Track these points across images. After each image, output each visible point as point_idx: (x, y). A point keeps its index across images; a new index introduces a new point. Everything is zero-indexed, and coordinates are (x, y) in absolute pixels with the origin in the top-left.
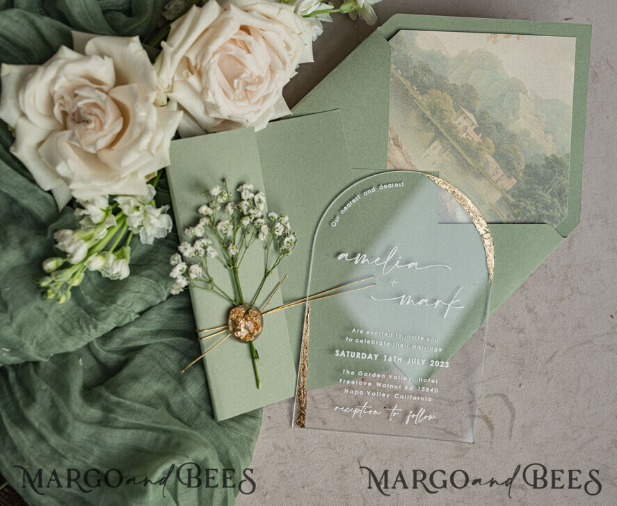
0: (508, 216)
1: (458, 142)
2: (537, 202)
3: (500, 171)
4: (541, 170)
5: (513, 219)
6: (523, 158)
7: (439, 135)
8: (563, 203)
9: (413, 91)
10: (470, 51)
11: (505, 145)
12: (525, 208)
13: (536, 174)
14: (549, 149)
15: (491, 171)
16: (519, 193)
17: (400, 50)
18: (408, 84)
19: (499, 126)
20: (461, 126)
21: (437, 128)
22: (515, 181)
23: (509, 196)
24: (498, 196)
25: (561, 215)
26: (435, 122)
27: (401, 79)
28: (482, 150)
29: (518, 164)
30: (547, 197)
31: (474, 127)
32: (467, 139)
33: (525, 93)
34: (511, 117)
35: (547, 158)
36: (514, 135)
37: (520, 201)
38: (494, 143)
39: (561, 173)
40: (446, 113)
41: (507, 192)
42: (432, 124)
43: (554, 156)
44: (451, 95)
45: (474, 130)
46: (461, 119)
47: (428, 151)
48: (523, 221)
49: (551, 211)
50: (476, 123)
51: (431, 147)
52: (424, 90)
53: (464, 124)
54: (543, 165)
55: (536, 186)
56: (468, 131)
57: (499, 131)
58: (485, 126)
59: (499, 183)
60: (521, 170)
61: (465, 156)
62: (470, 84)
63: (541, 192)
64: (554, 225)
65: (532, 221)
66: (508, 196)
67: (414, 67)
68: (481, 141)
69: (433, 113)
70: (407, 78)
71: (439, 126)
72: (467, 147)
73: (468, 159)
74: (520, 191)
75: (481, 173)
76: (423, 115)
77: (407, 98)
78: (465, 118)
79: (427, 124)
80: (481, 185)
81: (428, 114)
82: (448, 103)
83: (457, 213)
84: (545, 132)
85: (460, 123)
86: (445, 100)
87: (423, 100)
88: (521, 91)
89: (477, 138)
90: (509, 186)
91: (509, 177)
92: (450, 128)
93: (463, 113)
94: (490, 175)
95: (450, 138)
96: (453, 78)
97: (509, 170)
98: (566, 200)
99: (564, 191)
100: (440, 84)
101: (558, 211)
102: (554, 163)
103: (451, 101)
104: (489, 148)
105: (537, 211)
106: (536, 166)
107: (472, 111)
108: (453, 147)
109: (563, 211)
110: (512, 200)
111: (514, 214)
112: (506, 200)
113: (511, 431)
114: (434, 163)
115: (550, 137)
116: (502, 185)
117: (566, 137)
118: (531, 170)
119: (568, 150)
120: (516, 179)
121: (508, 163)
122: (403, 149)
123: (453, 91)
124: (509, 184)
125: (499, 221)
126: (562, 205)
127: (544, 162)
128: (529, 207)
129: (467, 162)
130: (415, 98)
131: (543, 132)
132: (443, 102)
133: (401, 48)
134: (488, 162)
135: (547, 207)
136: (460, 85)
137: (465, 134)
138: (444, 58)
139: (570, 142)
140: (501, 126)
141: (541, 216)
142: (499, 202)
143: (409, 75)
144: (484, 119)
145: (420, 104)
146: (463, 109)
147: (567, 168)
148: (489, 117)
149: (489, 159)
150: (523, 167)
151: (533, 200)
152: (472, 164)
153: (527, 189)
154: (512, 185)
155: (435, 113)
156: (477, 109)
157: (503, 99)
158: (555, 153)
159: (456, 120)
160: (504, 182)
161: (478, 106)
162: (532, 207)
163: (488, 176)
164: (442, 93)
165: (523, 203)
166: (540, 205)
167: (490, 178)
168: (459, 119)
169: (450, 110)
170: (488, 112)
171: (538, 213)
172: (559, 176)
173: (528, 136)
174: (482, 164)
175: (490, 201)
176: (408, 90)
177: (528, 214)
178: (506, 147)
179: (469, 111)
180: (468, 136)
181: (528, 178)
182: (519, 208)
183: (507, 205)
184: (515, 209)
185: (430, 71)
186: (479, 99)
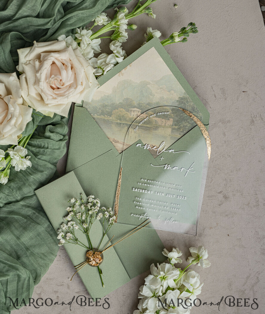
0: (180, 134)
3: (164, 120)
5: (183, 134)
9: (106, 118)
10: (116, 86)
12: (184, 126)
13: (178, 110)
14: (176, 96)
15: (160, 123)
16: (177, 122)
17: (90, 107)
18: (102, 117)
21: (126, 124)
22: (172, 119)
23: (174, 127)
24: (170, 130)
25: (200, 117)
26: (123, 122)
27: (98, 117)
29: (168, 111)
32: (141, 119)
33: (149, 84)
34: (151, 97)
35: (177, 101)
36: (157, 103)
37: (180, 125)
39: (187, 102)
40: (125, 116)
41: (172, 126)
42: (123, 124)
43: (180, 98)
44: (122, 108)
45: (141, 113)
46: (132, 113)
47: (130, 135)
48: (187, 131)
50: (139, 110)
51: (130, 132)
52: (110, 114)
54: (178, 105)
55: (181, 114)
57: (151, 106)
58: (143, 108)
59: (166, 125)
60: (171, 113)
61: (145, 125)
62: (125, 98)
65: (190, 129)
67: (100, 109)
68: (147, 115)
69: (120, 120)
70: (100, 115)
71: (126, 122)
74: (177, 121)
75: (157, 127)
76: (117, 123)
77: (106, 122)
78: (134, 112)
79: (121, 125)
80: (160, 131)
81: (119, 121)
82: (123, 112)
84: (169, 92)
85: (134, 115)
86: (121, 111)
87: (113, 118)
88: (147, 85)
89: (144, 115)
90: (172, 123)
91: (169, 120)
92: (131, 120)
93: (131, 111)
94: (161, 125)
96: (118, 100)
97: (167, 117)
98: (198, 110)
99: (195, 108)
100: (115, 107)
102: (182, 101)
103: (124, 110)
104: (152, 115)
106: (176, 107)
107: (135, 107)
110: (177, 127)
111: (181, 132)
112: (174, 129)
114: (136, 137)
115: (172, 92)
117: (179, 87)
118: (175, 110)
119: (184, 91)
120: (172, 118)
122: (120, 141)
123: (121, 106)
124: (170, 122)
125: (178, 139)
126: (197, 113)
129: (148, 127)
130: (109, 120)
131: (168, 93)
132: (121, 113)
133: (90, 106)
134: (156, 121)
136: (122, 101)
138: (108, 96)
139: (182, 87)
140: (150, 103)
141: (192, 124)
142: (172, 132)
143: (100, 113)
144: (141, 106)
145: (113, 120)
146: (130, 109)
147: (188, 98)
148: (143, 104)
149: (155, 119)
150: (171, 111)
151: (185, 121)
152: (150, 126)
153: (179, 118)
154: (172, 121)
155: (121, 119)
156: (136, 104)
157: (143, 93)
158: (179, 96)
159: (131, 115)
160: (168, 123)
161: (135, 103)
162: (186, 123)
163: (160, 126)
164: (118, 109)
165: (182, 125)
166: (189, 120)
167: (161, 126)
168: (132, 114)
169: (126, 113)
170: (141, 102)
171: (191, 124)
172: (188, 103)
173: (163, 99)
174: (154, 123)
175: (169, 134)
176: (104, 119)
177: (187, 127)
178: (158, 110)
179: (133, 108)
180: (140, 117)
181: (176, 114)
182: (182, 128)
183: (176, 131)
184: (180, 129)
185: (107, 105)
186: (134, 101)
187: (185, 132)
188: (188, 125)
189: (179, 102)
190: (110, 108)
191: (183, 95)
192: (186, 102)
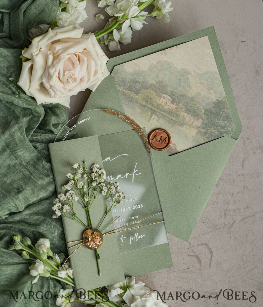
0: (204, 139)
1: (164, 112)
2: (217, 127)
3: (192, 118)
4: (213, 110)
5: (207, 140)
6: (201, 107)
7: (153, 112)
8: (230, 122)
9: (132, 95)
10: (154, 64)
11: (190, 104)
12: (211, 132)
13: (211, 113)
14: (214, 97)
15: (187, 120)
16: (206, 126)
17: (119, 77)
18: (128, 92)
19: (183, 96)
20: (163, 103)
21: (151, 109)
22: (201, 120)
25: (232, 129)
26: (149, 106)
27: (124, 91)
28: (178, 111)
29: (200, 111)
30: (221, 122)
31: (170, 101)
32: (169, 108)
33: (191, 74)
34: (188, 89)
35: (214, 102)
36: (192, 98)
37: (208, 130)
38: (184, 105)
39: (224, 107)
40: (153, 99)
41: (199, 128)
42: (148, 108)
43: (217, 100)
44: (153, 89)
45: (171, 103)
46: (162, 100)
47: (151, 122)
48: (212, 139)
49: (226, 128)
50: (170, 99)
51: (152, 119)
52: (137, 92)
53: (165, 101)
54: (213, 107)
55: (213, 119)
56: (168, 104)
57: (184, 99)
58: (175, 98)
59: (194, 124)
60: (202, 114)
61: (171, 117)
62: (160, 80)
63: (217, 121)
64: (229, 135)
65: (217, 137)
66: (200, 129)
67: (129, 82)
68: (176, 107)
69: (147, 102)
70: (126, 89)
71: (152, 107)
72: (170, 112)
73: (173, 118)
74: (206, 124)
75: (183, 123)
76: (142, 105)
77: (131, 100)
78: (164, 98)
79: (146, 109)
80: (184, 129)
81: (144, 103)
82: (152, 94)
83: (177, 148)
84: (209, 90)
85: (162, 102)
86: (150, 93)
87: (139, 97)
88: (188, 74)
89: (174, 106)
90: (199, 125)
91: (198, 120)
92: (158, 106)
93: (162, 96)
94: (188, 122)
95: (160, 112)
96: (151, 80)
97: (196, 116)
98: (232, 120)
99: (229, 116)
100: (145, 86)
101: (230, 127)
102: (219, 104)
103: (153, 92)
104: (182, 109)
105: (218, 131)
106: (210, 109)
107: (167, 94)
108: (163, 115)
109: (232, 126)
110: (203, 131)
111: (208, 138)
112: (200, 131)
113: (210, 264)
115: (212, 91)
117: (220, 88)
118: (208, 112)
119: (224, 94)
120: (201, 119)
121: (195, 113)
123: (153, 87)
124: (199, 123)
126: (230, 123)
127: (214, 105)
128: (213, 131)
129: (173, 120)
130: (134, 98)
131: (207, 90)
132: (150, 95)
133: (119, 75)
134: (184, 116)
135: (223, 128)
136: (155, 83)
137: (167, 106)
138: (142, 72)
139: (224, 90)
140: (184, 95)
141: (221, 133)
142: (197, 134)
143: (128, 87)
144: (174, 95)
145: (138, 100)
146: (161, 94)
147: (227, 104)
148: (176, 93)
149: (184, 115)
150: (203, 112)
151: (214, 127)
152: (176, 120)
153: (209, 122)
154: (201, 123)
156: (169, 91)
157: (180, 81)
158: (218, 98)
159: (160, 101)
160: (196, 123)
161: (169, 90)
162: (215, 130)
164: (148, 90)
165: (210, 130)
166: (219, 128)
167: (188, 124)
168: (161, 100)
169: (155, 97)
170: (175, 91)
171: (219, 132)
172: (224, 109)
173: (200, 95)
174: (181, 118)
175: (192, 136)
176: (129, 95)
177: (214, 135)
178: (191, 105)
179: (165, 94)
180: (169, 107)
181: (208, 116)
182: (208, 133)
183: (201, 134)
184: (206, 134)
185: (137, 81)
186: (168, 86)
187: (210, 139)
189: (215, 105)
191: (222, 99)
192: (222, 107)
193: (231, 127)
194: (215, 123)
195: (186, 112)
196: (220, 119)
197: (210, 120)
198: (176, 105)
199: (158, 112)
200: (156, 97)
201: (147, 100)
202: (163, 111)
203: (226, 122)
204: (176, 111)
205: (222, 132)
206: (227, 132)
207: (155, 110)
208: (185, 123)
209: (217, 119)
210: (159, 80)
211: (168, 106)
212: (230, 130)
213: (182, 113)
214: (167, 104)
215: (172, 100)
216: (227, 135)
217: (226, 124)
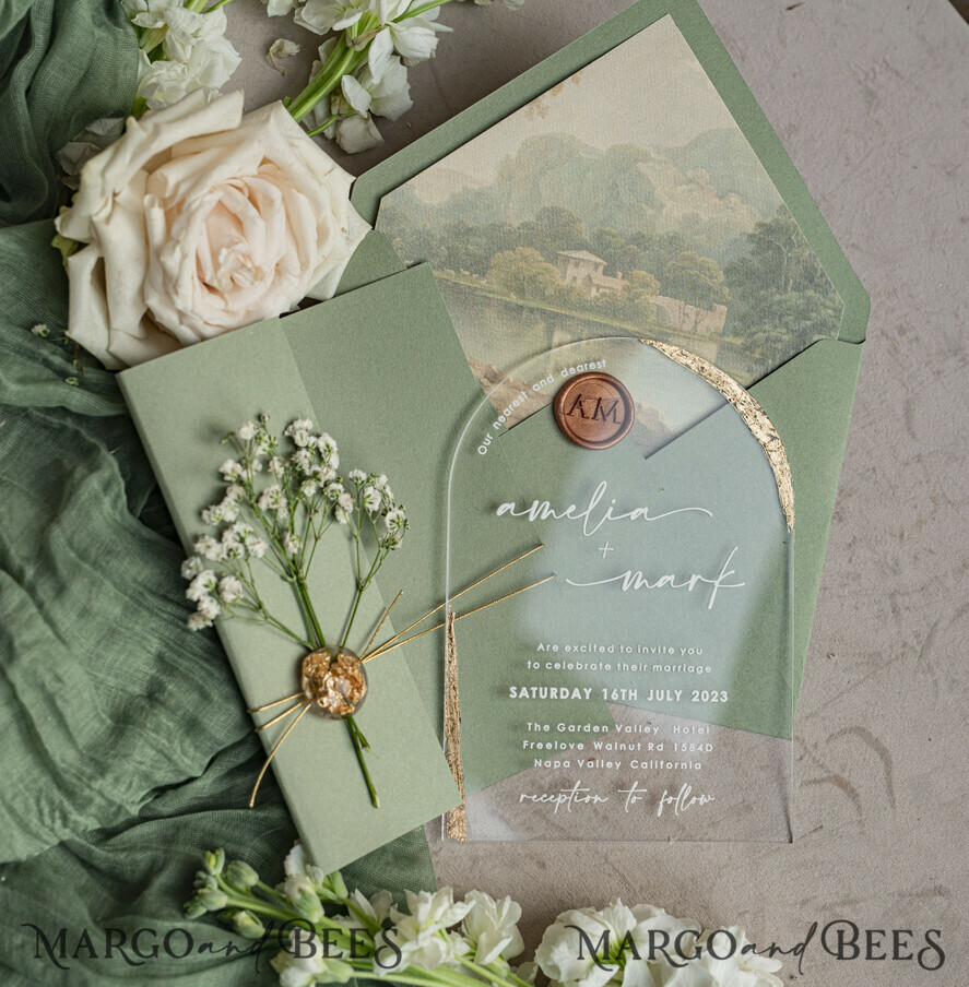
1: (591, 310)
2: (781, 316)
3: (690, 309)
4: (756, 262)
5: (759, 370)
6: (712, 263)
7: (553, 321)
8: (824, 289)
10: (514, 155)
11: (670, 263)
12: (767, 339)
13: (750, 274)
14: (745, 218)
15: (674, 318)
16: (743, 323)
17: (402, 230)
18: (450, 274)
19: (641, 241)
20: (579, 282)
21: (543, 312)
22: (723, 308)
23: (730, 339)
25: (835, 310)
26: (532, 304)
28: (638, 296)
29: (711, 277)
30: (793, 298)
31: (601, 269)
32: (603, 295)
34: (650, 212)
35: (751, 237)
36: (674, 238)
37: (753, 334)
38: (651, 272)
39: (790, 244)
40: (540, 278)
41: (723, 334)
42: (531, 310)
43: (760, 225)
44: (531, 244)
45: (605, 273)
46: (571, 271)
49: (814, 315)
50: (599, 260)
52: (480, 266)
53: (582, 274)
54: (753, 253)
55: (762, 292)
56: (595, 281)
57: (645, 248)
58: (615, 255)
59: (699, 328)
60: (721, 284)
61: (616, 324)
62: (549, 205)
63: (777, 297)
64: (833, 334)
65: (792, 352)
66: (727, 339)
67: (443, 239)
68: (626, 283)
69: (521, 292)
71: (543, 306)
72: (610, 308)
73: (625, 326)
74: (743, 318)
77: (463, 296)
78: (577, 265)
81: (513, 298)
82: (532, 260)
84: (721, 198)
85: (575, 278)
86: (525, 259)
87: (490, 283)
88: (636, 161)
89: (617, 284)
90: (721, 324)
91: (711, 309)
92: (563, 296)
93: (567, 259)
94: (678, 327)
95: (574, 314)
96: (515, 215)
97: (702, 297)
98: (827, 282)
99: (815, 269)
100: (502, 239)
101: (826, 307)
102: (768, 237)
103: (537, 253)
104: (647, 285)
105: (790, 331)
106: (743, 261)
107: (582, 246)
109: (834, 303)
110: (739, 341)
111: (756, 361)
115: (734, 199)
116: (708, 329)
117: (761, 182)
118: (738, 273)
119: (778, 200)
120: (723, 303)
121: (694, 287)
122: (512, 380)
123: (528, 235)
124: (717, 319)
126: (825, 293)
127: (752, 246)
128: (773, 334)
131: (717, 200)
132: (524, 265)
133: (402, 226)
134: (659, 309)
135: (803, 315)
136: (533, 219)
137: (594, 290)
138: (479, 194)
139: (773, 185)
141: (802, 334)
143: (444, 259)
144: (608, 246)
145: (489, 292)
146: (565, 253)
147: (795, 229)
148: (614, 236)
149: (659, 303)
150: (722, 277)
151: (773, 319)
152: (637, 329)
153: (752, 308)
154: (724, 317)
155: (523, 290)
156: (586, 237)
157: (618, 193)
158: (759, 218)
159: (564, 277)
160: (707, 322)
161: (586, 232)
162: (779, 330)
163: (674, 330)
164: (514, 250)
165: (761, 334)
166: (791, 318)
167: (681, 331)
168: (569, 272)
169: (546, 269)
172: (790, 251)
173: (697, 223)
174: (652, 318)
177: (779, 346)
178: (673, 265)
179: (576, 249)
180: (601, 290)
181: (742, 288)
182: (759, 346)
183: (735, 355)
184: (754, 352)
185: (471, 230)
186: (580, 221)
187: (771, 364)
188: (786, 338)
189: (758, 242)
190: (485, 240)
191: (776, 216)
192: (785, 246)
193: (831, 304)
194: (771, 306)
195: (663, 292)
196: (786, 289)
197: (752, 301)
198: (623, 278)
199: (567, 316)
200: (550, 266)
201: (520, 284)
202: (584, 308)
203: (810, 293)
204: (629, 299)
205: (804, 330)
206: (821, 327)
207: (557, 313)
208: (668, 331)
209: (774, 289)
210: (542, 206)
211: (598, 288)
212: (831, 317)
213: (652, 300)
214: (591, 282)
215: (606, 264)
216: (824, 337)
217: (809, 299)
